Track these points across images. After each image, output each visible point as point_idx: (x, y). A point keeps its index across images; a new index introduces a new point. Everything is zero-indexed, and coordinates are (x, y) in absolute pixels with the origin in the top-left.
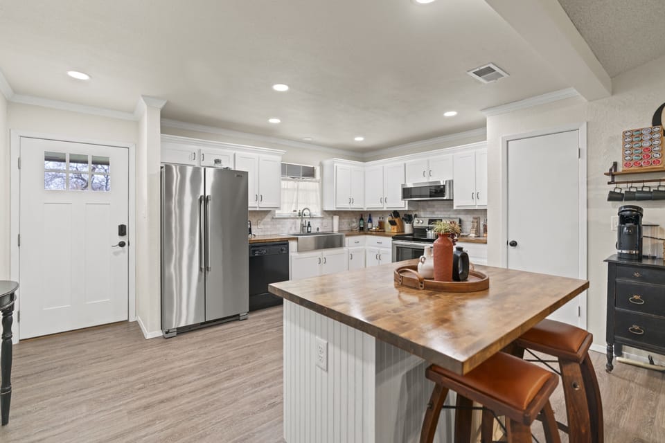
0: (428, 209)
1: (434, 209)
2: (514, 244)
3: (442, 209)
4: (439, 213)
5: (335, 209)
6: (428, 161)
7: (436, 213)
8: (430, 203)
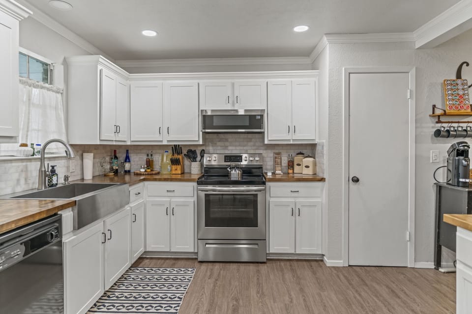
0: (219, 143)
1: (227, 144)
2: (356, 180)
3: (237, 144)
4: (234, 148)
5: (98, 143)
6: (233, 84)
7: (230, 148)
8: (222, 136)
